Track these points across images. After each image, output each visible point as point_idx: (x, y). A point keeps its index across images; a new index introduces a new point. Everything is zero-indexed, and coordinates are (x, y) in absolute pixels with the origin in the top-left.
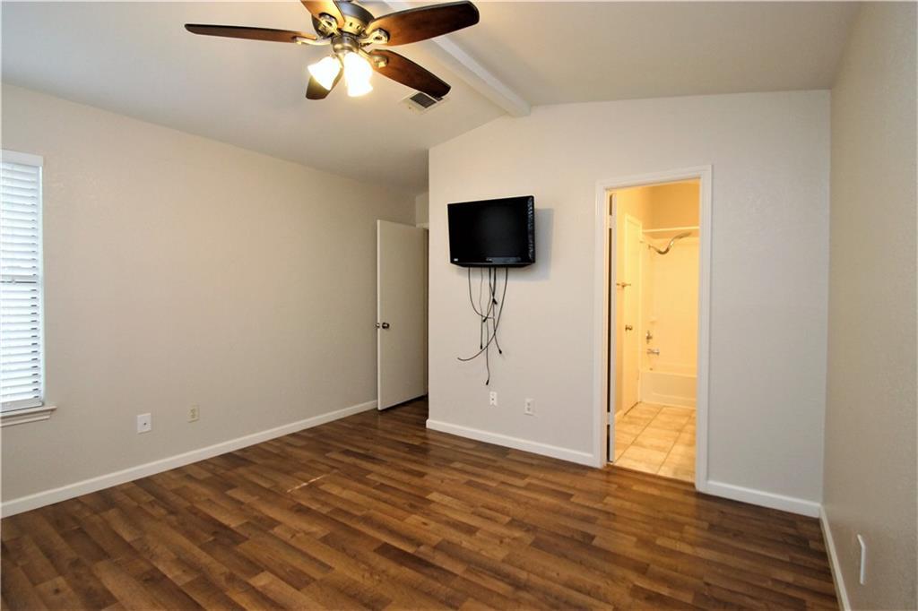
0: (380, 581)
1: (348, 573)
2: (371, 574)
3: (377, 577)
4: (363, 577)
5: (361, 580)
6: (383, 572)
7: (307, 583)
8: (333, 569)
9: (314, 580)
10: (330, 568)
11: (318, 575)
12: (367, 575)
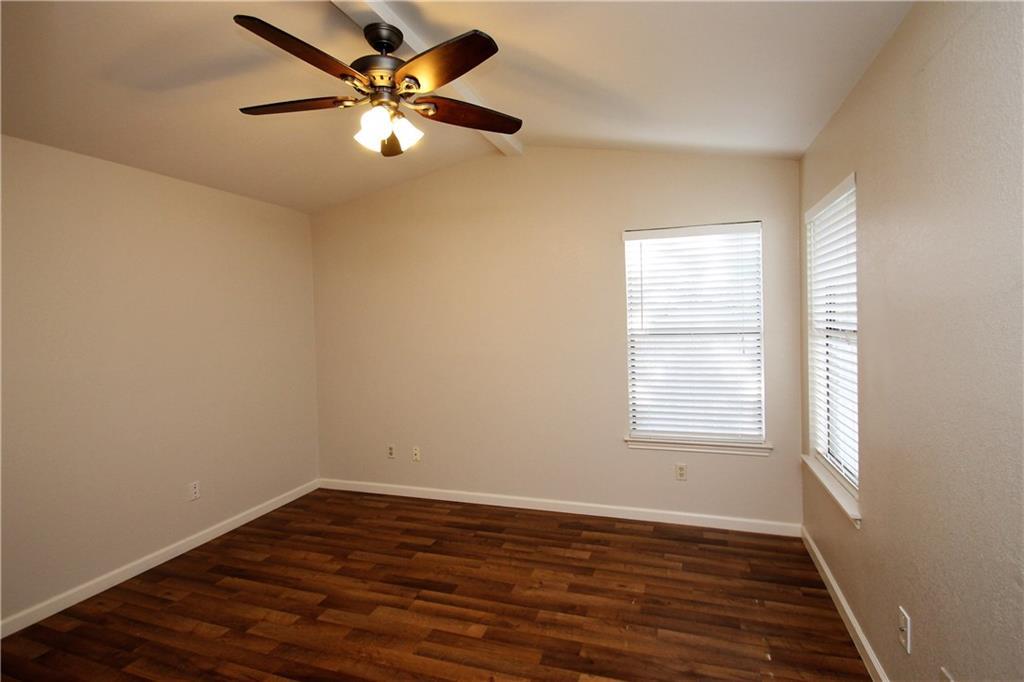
0: (359, 652)
1: (396, 653)
2: (371, 658)
3: (364, 655)
4: (379, 653)
5: (381, 650)
6: (358, 661)
7: (430, 636)
8: (414, 654)
9: (426, 640)
10: (418, 654)
11: (425, 645)
12: (375, 655)
